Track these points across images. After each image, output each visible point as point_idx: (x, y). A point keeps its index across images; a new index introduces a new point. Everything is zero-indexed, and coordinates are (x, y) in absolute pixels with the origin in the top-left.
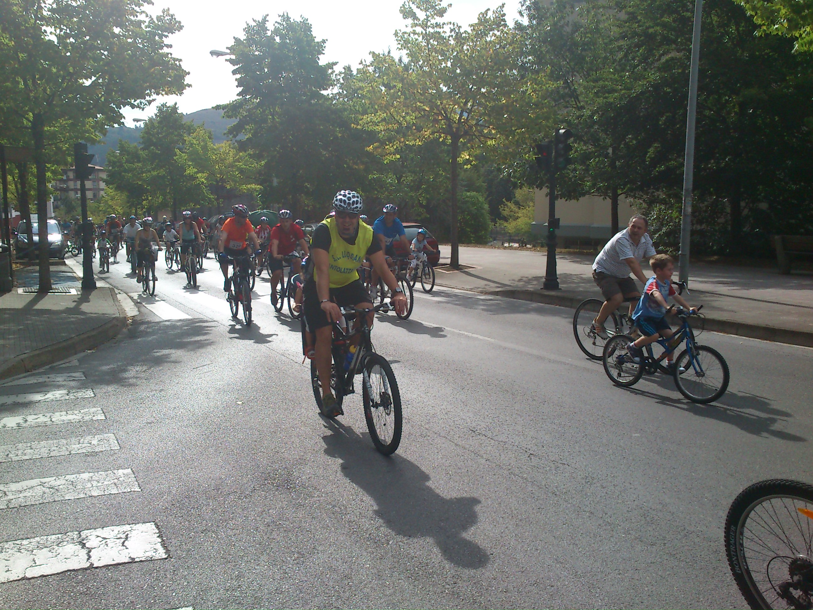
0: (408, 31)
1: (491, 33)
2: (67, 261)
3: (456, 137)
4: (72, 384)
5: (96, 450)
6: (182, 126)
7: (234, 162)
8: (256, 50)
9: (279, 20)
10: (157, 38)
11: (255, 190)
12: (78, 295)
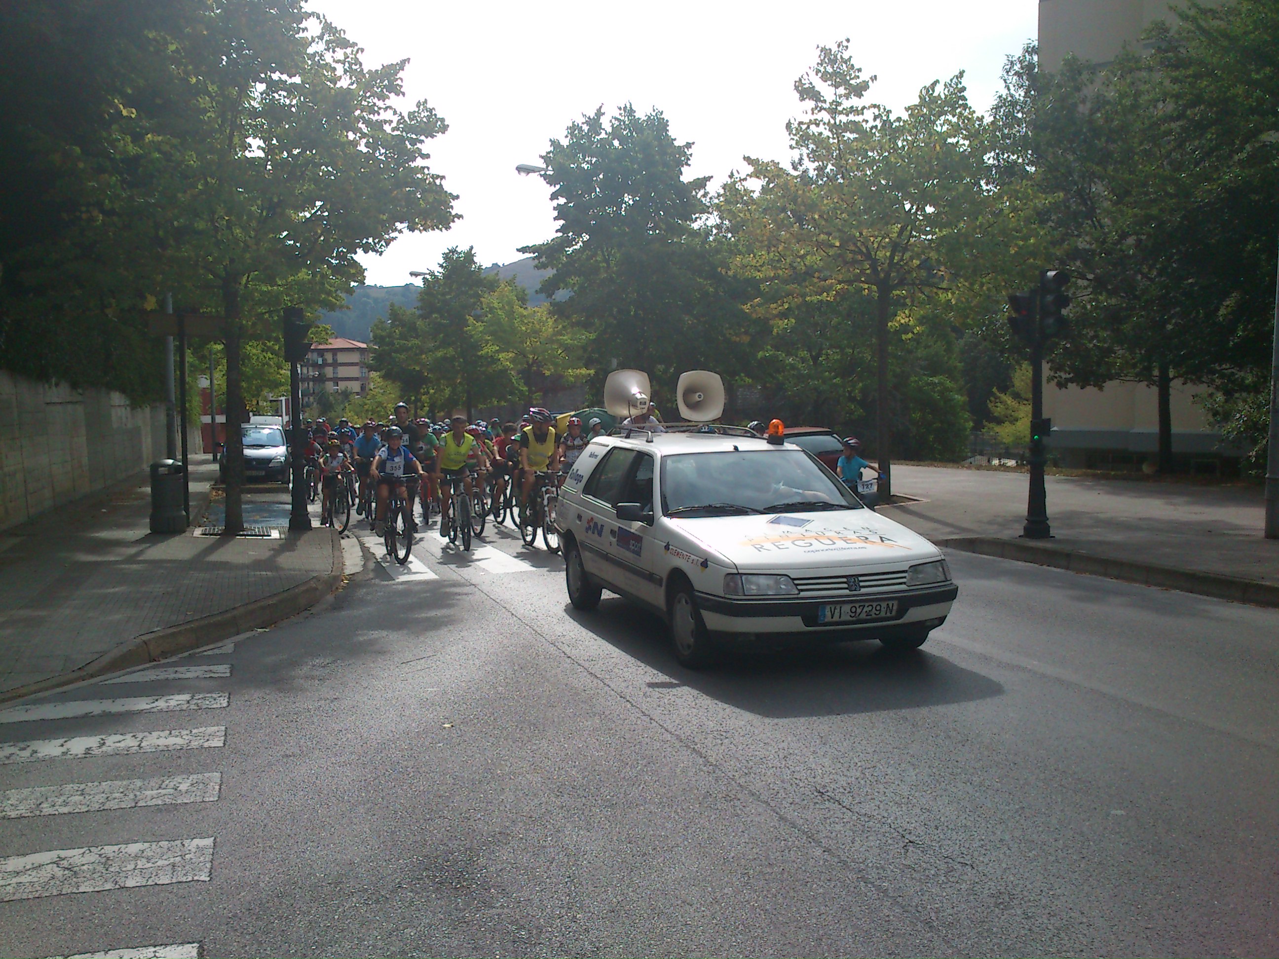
0: (807, 120)
1: (942, 119)
3: (885, 287)
4: (206, 684)
5: (179, 801)
6: (480, 282)
7: (555, 335)
8: (584, 161)
9: (619, 114)
10: (408, 145)
12: (280, 539)
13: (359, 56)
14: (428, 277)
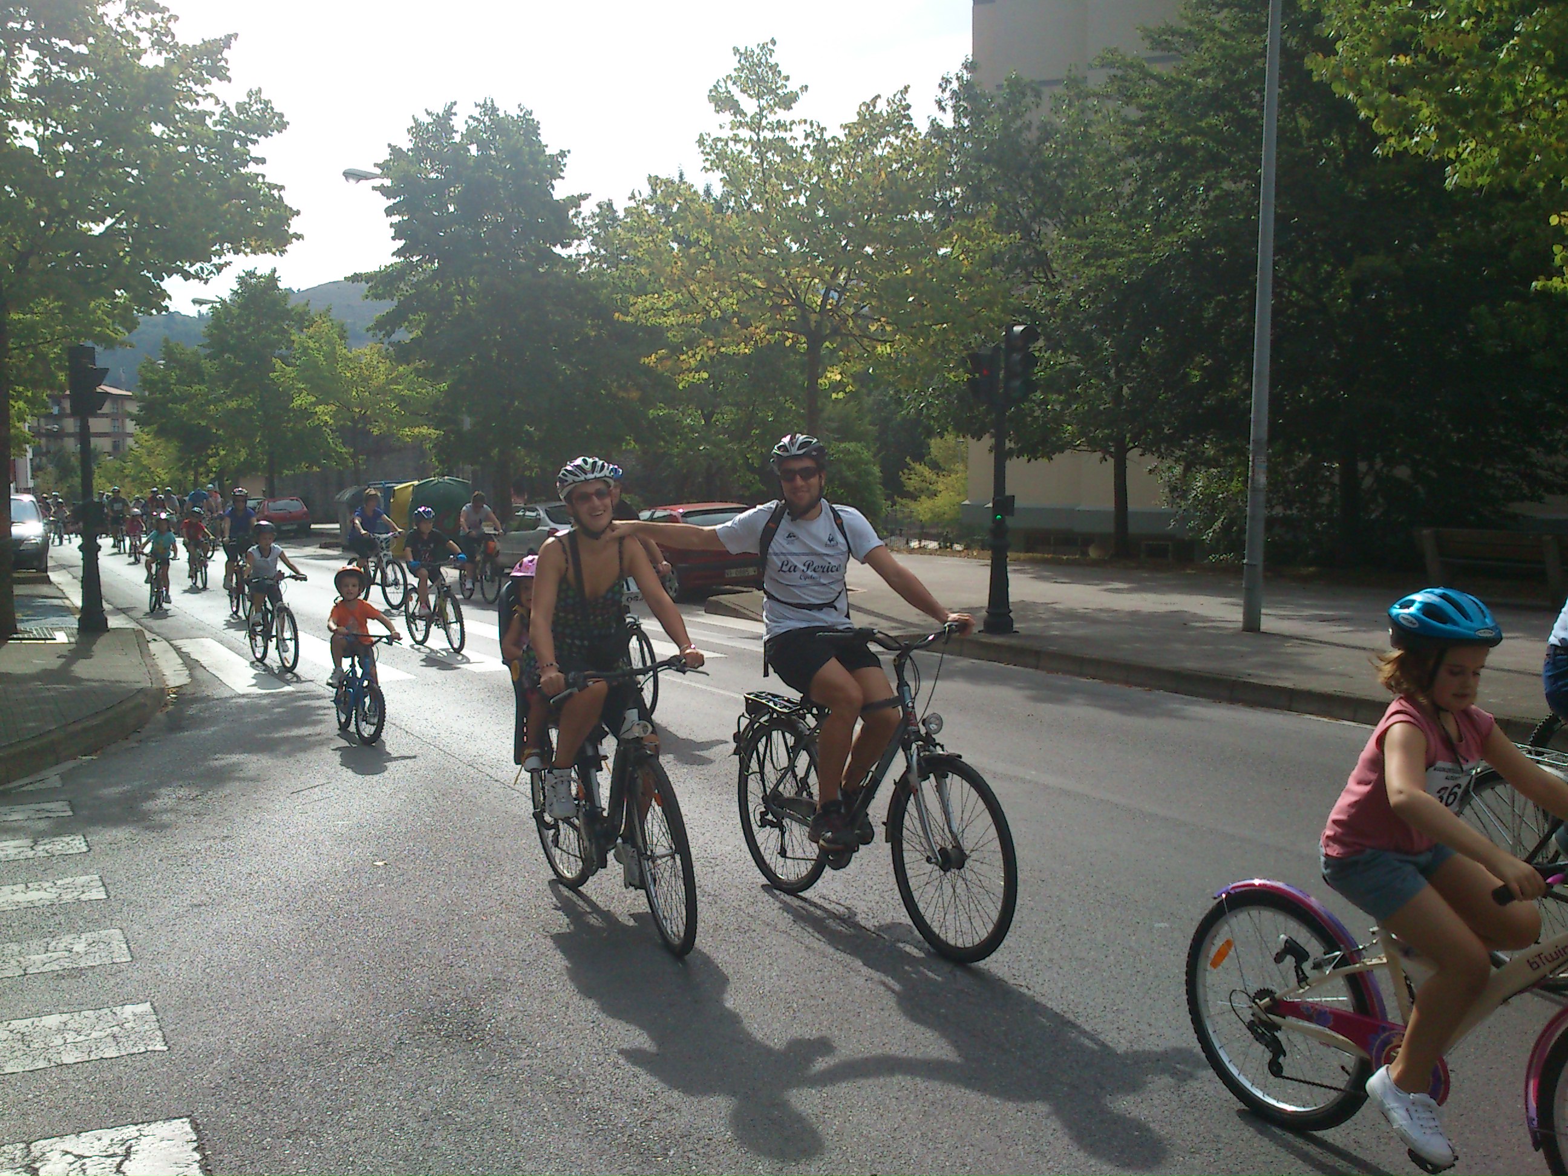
0: (724, 136)
1: (883, 141)
2: (53, 576)
3: (815, 339)
4: (42, 825)
5: (82, 965)
6: (287, 314)
7: (389, 384)
8: (433, 169)
9: (476, 112)
10: (236, 145)
11: (426, 438)
12: (70, 643)
13: (171, 25)
14: (218, 305)
